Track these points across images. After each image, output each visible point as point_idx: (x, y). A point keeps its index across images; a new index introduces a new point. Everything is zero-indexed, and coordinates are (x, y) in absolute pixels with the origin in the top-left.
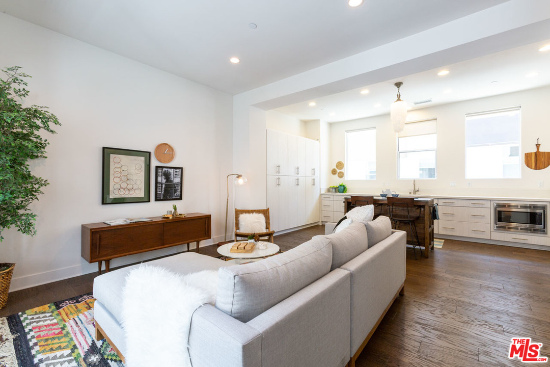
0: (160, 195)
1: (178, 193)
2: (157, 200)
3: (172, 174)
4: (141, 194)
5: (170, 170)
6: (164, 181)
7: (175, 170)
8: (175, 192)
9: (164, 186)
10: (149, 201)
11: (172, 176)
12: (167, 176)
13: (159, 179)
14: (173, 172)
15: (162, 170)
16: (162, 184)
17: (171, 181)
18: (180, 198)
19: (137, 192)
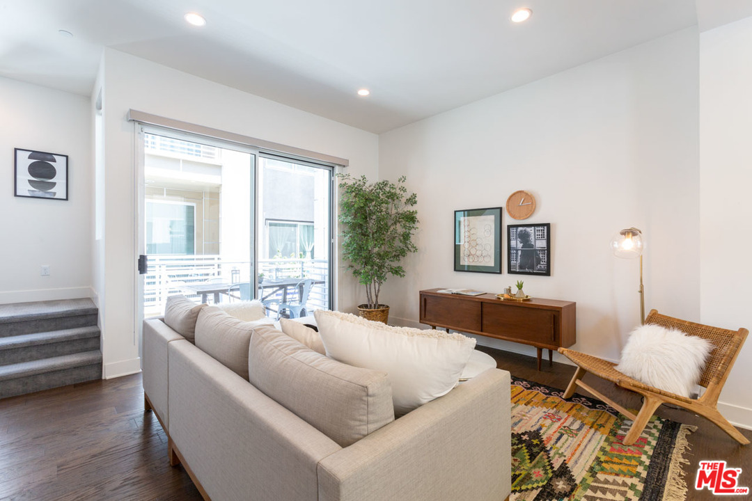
0: (515, 266)
1: (543, 265)
2: (510, 272)
3: (533, 235)
4: (491, 263)
5: (528, 229)
6: (520, 246)
7: (536, 228)
8: (538, 263)
9: (520, 253)
10: (500, 273)
11: (532, 238)
13: (513, 243)
14: (533, 232)
15: (517, 230)
16: (517, 250)
17: (532, 246)
18: (547, 273)
19: (487, 259)
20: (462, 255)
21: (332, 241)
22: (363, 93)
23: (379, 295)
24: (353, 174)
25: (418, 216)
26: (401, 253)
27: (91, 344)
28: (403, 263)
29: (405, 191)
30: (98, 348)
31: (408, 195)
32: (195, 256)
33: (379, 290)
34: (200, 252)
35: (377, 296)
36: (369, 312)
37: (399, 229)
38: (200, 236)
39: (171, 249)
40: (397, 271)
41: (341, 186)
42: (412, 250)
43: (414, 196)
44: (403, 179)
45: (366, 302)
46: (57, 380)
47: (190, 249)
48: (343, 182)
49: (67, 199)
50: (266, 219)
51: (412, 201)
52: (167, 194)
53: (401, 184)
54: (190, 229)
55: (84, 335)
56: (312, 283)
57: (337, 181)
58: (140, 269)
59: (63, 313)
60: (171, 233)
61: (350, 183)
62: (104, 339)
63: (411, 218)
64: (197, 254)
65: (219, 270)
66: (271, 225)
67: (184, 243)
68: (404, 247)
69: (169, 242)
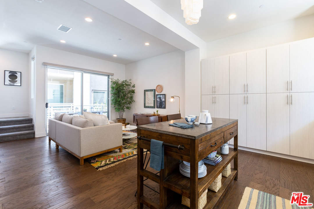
2: (157, 108)
4: (153, 105)
5: (161, 96)
6: (159, 100)
7: (163, 95)
9: (159, 102)
10: (155, 108)
11: (162, 98)
12: (160, 98)
13: (158, 99)
17: (161, 100)
18: (165, 108)
19: (152, 104)
20: (146, 103)
21: (109, 99)
22: (115, 56)
23: (123, 116)
24: (115, 78)
25: (135, 91)
26: (130, 103)
27: (31, 128)
28: (131, 105)
29: (131, 83)
30: (33, 129)
31: (132, 85)
32: (63, 104)
33: (123, 114)
34: (65, 102)
35: (122, 116)
36: (119, 120)
37: (129, 95)
38: (66, 96)
39: (54, 101)
40: (128, 108)
41: (111, 82)
42: (133, 101)
43: (134, 85)
44: (130, 80)
45: (119, 118)
46: (22, 137)
47: (62, 101)
48: (112, 80)
49: (21, 86)
50: (92, 90)
51: (134, 86)
52: (52, 80)
53: (130, 81)
54: (62, 94)
55: (29, 125)
56: (103, 112)
57: (110, 80)
58: (46, 107)
59: (22, 120)
60: (54, 95)
61: (114, 81)
62: (35, 126)
63: (133, 92)
64: (64, 103)
65: (73, 108)
66: (94, 92)
67: (59, 99)
68: (131, 100)
69: (52, 98)
